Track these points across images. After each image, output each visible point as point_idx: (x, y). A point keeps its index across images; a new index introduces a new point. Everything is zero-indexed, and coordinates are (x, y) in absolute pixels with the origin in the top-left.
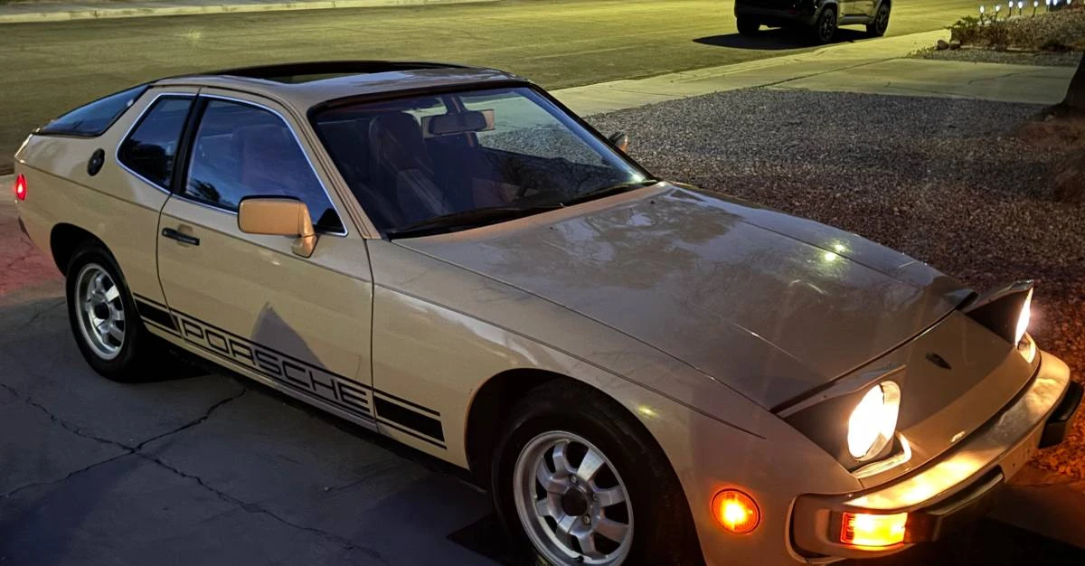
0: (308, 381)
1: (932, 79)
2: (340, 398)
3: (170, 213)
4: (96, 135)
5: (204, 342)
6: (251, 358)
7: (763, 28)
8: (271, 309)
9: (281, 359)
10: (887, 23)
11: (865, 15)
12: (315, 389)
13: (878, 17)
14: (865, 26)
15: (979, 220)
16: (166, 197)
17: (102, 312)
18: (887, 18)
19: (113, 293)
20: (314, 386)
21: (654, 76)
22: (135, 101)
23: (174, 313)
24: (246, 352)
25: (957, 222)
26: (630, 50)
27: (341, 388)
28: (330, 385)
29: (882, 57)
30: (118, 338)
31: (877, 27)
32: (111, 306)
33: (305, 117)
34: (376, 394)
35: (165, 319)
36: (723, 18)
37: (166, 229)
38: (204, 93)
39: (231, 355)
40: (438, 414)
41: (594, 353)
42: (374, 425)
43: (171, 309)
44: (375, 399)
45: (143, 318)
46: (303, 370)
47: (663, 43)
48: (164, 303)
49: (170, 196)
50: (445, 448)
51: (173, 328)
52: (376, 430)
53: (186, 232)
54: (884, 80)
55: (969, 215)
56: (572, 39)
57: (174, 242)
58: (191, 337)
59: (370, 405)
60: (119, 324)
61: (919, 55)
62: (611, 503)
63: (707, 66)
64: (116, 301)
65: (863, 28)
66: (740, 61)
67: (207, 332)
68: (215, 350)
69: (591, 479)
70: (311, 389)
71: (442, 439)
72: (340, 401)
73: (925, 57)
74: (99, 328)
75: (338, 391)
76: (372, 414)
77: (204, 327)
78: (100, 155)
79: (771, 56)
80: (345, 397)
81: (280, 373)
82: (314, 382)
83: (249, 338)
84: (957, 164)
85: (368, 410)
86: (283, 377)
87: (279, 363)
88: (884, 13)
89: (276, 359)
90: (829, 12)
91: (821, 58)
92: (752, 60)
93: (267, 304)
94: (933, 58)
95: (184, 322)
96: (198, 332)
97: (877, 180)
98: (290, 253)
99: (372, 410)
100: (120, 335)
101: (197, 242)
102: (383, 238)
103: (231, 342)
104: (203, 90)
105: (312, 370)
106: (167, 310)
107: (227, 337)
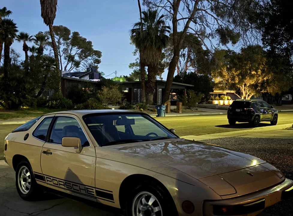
0: (79, 189)
1: (289, 135)
2: (87, 192)
3: (45, 147)
4: (27, 130)
5: (52, 183)
6: (64, 185)
7: (237, 123)
8: (70, 169)
9: (72, 183)
10: (277, 121)
11: (269, 118)
12: (80, 191)
13: (274, 119)
14: (270, 122)
15: (290, 163)
16: (44, 143)
17: (25, 180)
18: (277, 119)
19: (28, 174)
20: (80, 190)
21: (201, 135)
22: (38, 120)
23: (44, 176)
24: (62, 183)
25: (283, 164)
26: (194, 128)
27: (87, 189)
28: (84, 189)
29: (274, 130)
30: (28, 187)
31: (274, 122)
32: (27, 178)
33: (82, 118)
34: (96, 189)
35: (42, 178)
36: (225, 121)
37: (44, 151)
38: (57, 115)
39: (59, 186)
40: (112, 192)
41: (152, 168)
42: (96, 200)
43: (43, 174)
44: (96, 190)
45: (36, 179)
46: (77, 186)
47: (205, 127)
48: (42, 173)
49: (45, 142)
50: (114, 202)
51: (44, 180)
52: (96, 201)
53: (49, 152)
54: (273, 135)
55: (287, 162)
56: (177, 126)
57: (45, 154)
58: (49, 182)
59: (95, 193)
60: (29, 183)
61: (286, 129)
62: (157, 211)
63: (218, 133)
64: (29, 176)
65: (269, 123)
66: (229, 131)
67: (53, 179)
68: (55, 185)
69: (152, 205)
70: (79, 192)
71: (113, 200)
72: (87, 194)
73: (288, 129)
74: (24, 185)
75: (86, 190)
76: (95, 196)
77: (52, 178)
78: (28, 135)
79: (239, 130)
80: (89, 192)
81: (71, 188)
82: (80, 189)
83: (63, 179)
84: (287, 151)
85: (94, 195)
86: (72, 189)
87: (71, 185)
88: (276, 118)
89: (70, 184)
90: (257, 117)
91: (255, 131)
92: (233, 131)
93: (69, 168)
94: (290, 129)
95: (47, 178)
96: (50, 180)
97: (262, 155)
98: (76, 153)
99: (95, 195)
100: (29, 186)
101: (51, 153)
102: (100, 146)
103: (59, 181)
104: (56, 114)
105: (79, 185)
106: (42, 175)
107: (58, 180)
